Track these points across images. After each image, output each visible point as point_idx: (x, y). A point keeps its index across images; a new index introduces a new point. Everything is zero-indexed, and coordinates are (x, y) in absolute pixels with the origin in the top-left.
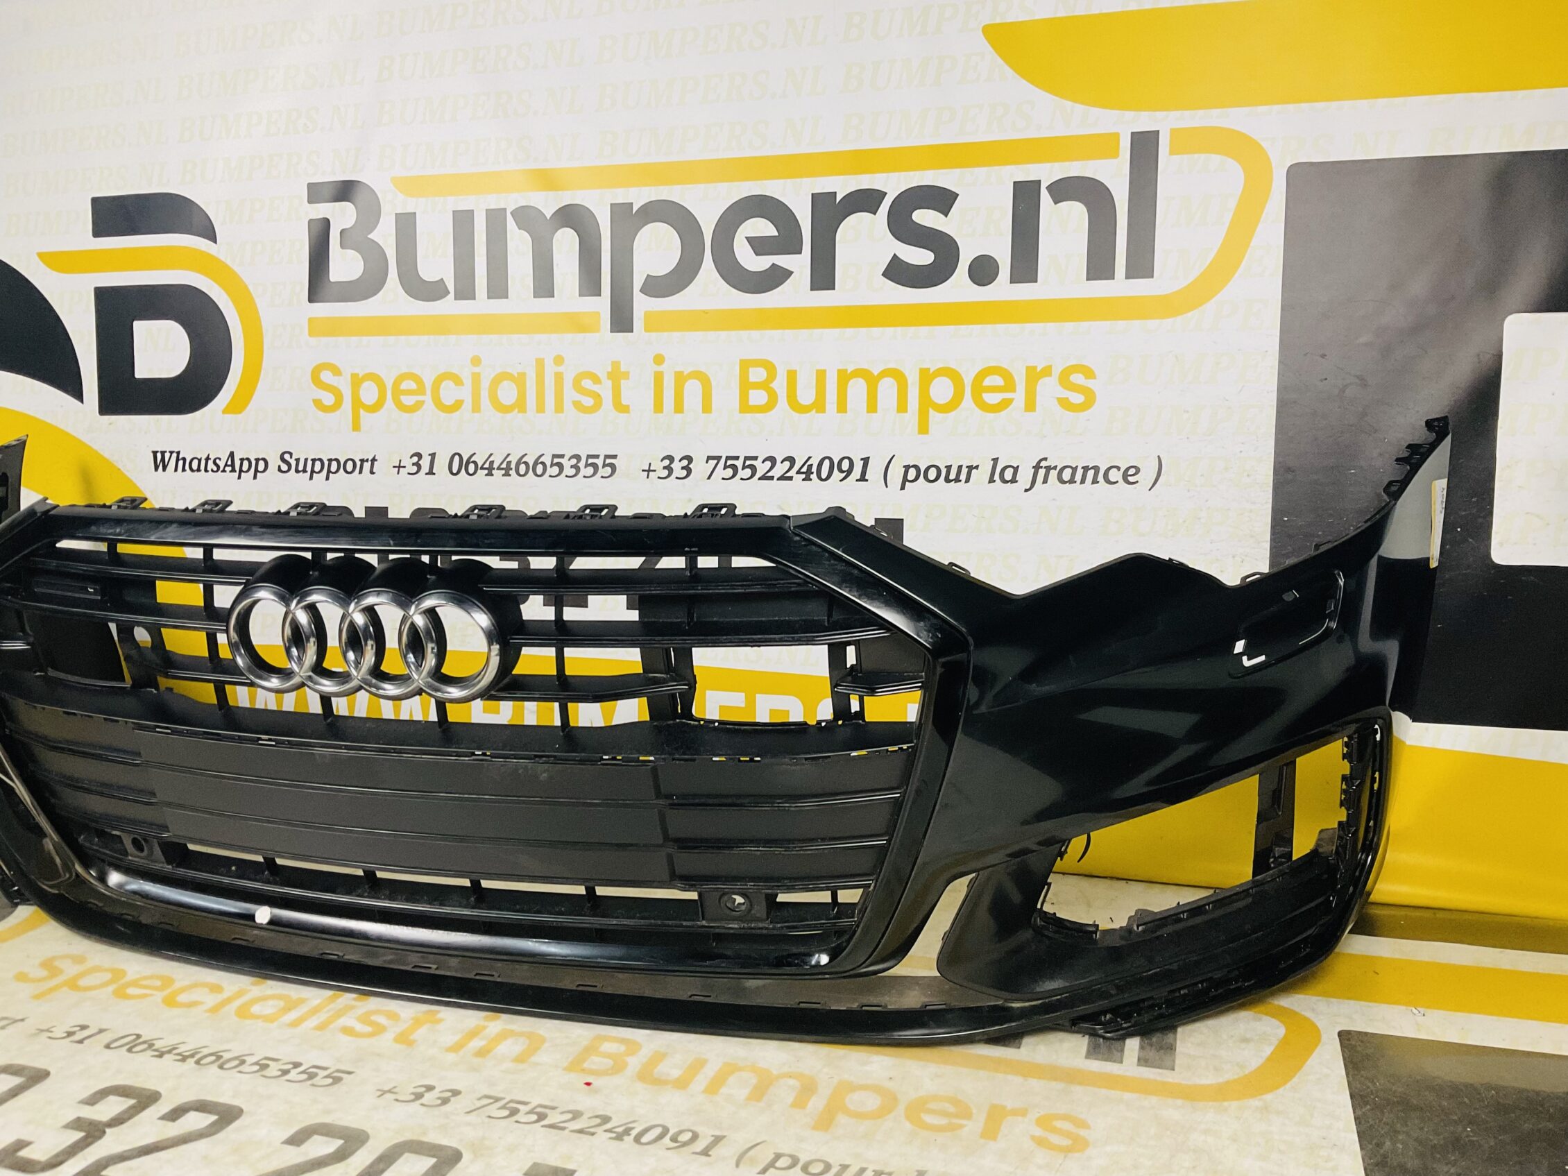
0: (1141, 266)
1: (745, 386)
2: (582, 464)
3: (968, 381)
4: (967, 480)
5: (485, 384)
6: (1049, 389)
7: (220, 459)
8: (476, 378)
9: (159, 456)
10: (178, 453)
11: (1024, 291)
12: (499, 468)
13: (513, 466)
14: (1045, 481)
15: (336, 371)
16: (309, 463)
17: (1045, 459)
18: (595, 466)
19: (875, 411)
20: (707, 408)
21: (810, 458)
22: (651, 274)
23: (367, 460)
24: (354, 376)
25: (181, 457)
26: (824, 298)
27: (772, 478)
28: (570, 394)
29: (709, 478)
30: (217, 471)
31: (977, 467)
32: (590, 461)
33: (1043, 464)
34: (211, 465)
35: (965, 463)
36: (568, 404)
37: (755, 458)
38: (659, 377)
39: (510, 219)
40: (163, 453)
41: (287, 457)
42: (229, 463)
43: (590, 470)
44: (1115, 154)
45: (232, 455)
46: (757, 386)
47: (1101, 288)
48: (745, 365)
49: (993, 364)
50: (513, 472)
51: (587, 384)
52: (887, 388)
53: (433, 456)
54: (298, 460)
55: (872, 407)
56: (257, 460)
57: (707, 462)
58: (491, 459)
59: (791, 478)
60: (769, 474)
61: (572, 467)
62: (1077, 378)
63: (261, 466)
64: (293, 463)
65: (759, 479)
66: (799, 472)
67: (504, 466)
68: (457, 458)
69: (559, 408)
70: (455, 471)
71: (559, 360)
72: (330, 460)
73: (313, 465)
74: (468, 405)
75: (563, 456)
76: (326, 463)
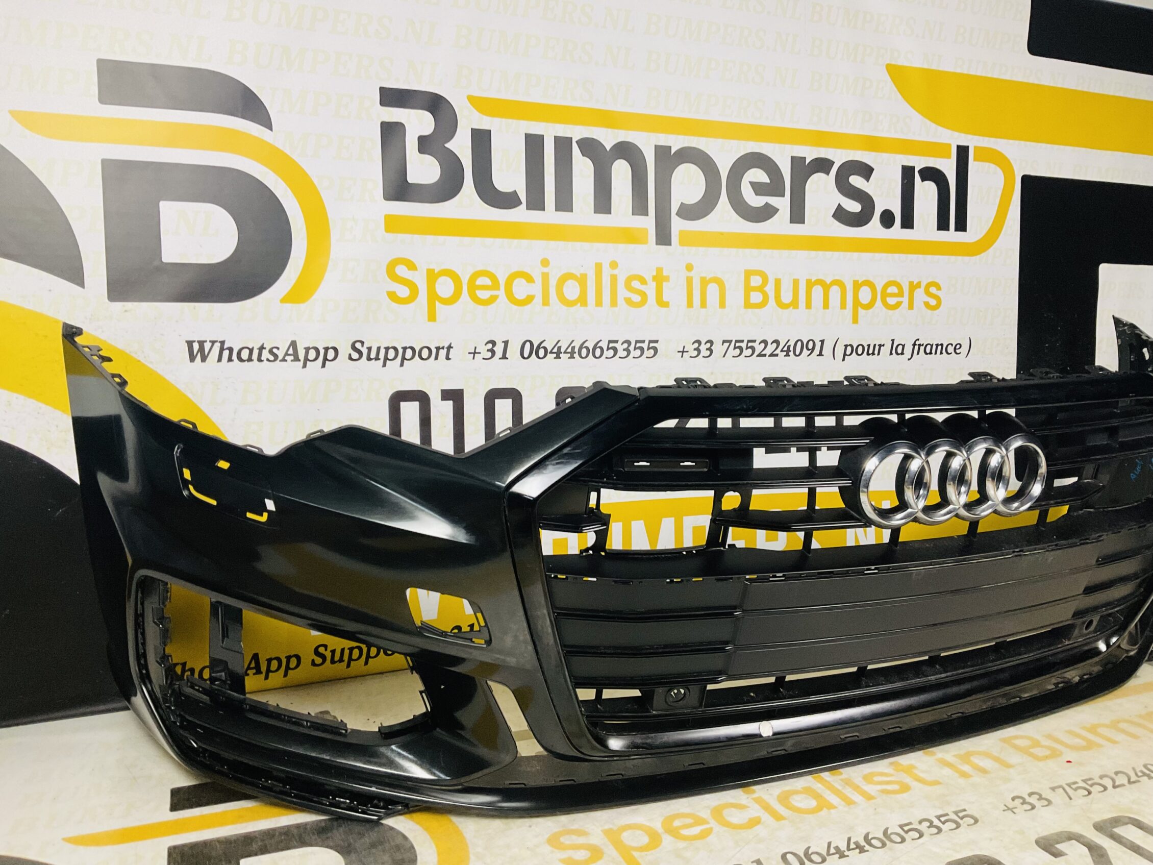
0: (961, 226)
1: (748, 289)
2: (632, 348)
3: (879, 289)
4: (879, 354)
5: (553, 282)
6: (920, 296)
7: (278, 348)
8: (545, 277)
9: (196, 347)
10: (223, 343)
11: (908, 234)
12: (565, 352)
13: (576, 350)
14: (918, 353)
15: (412, 266)
16: (382, 352)
17: (918, 340)
18: (642, 349)
19: (828, 308)
20: (722, 305)
21: (789, 340)
22: (684, 202)
23: (443, 348)
24: (430, 272)
25: (226, 347)
26: (797, 229)
27: (765, 355)
28: (622, 292)
29: (724, 356)
30: (275, 360)
31: (883, 345)
32: (638, 345)
33: (917, 343)
34: (266, 354)
35: (878, 343)
36: (620, 301)
37: (754, 341)
38: (689, 280)
39: (575, 147)
41: (358, 345)
42: (291, 351)
43: (638, 352)
44: (949, 157)
45: (294, 344)
46: (755, 289)
47: (944, 235)
48: (748, 274)
49: (892, 279)
50: (576, 355)
51: (636, 284)
52: (835, 292)
53: (506, 343)
54: (369, 349)
55: (826, 306)
56: (326, 349)
57: (723, 344)
59: (777, 355)
60: (763, 353)
61: (624, 350)
62: (933, 290)
63: (331, 354)
64: (365, 351)
65: (758, 356)
66: (782, 351)
67: (569, 350)
68: (528, 345)
69: (614, 303)
70: (526, 356)
71: (614, 265)
72: (405, 349)
73: (386, 353)
74: (538, 299)
75: (617, 342)
76: (401, 351)
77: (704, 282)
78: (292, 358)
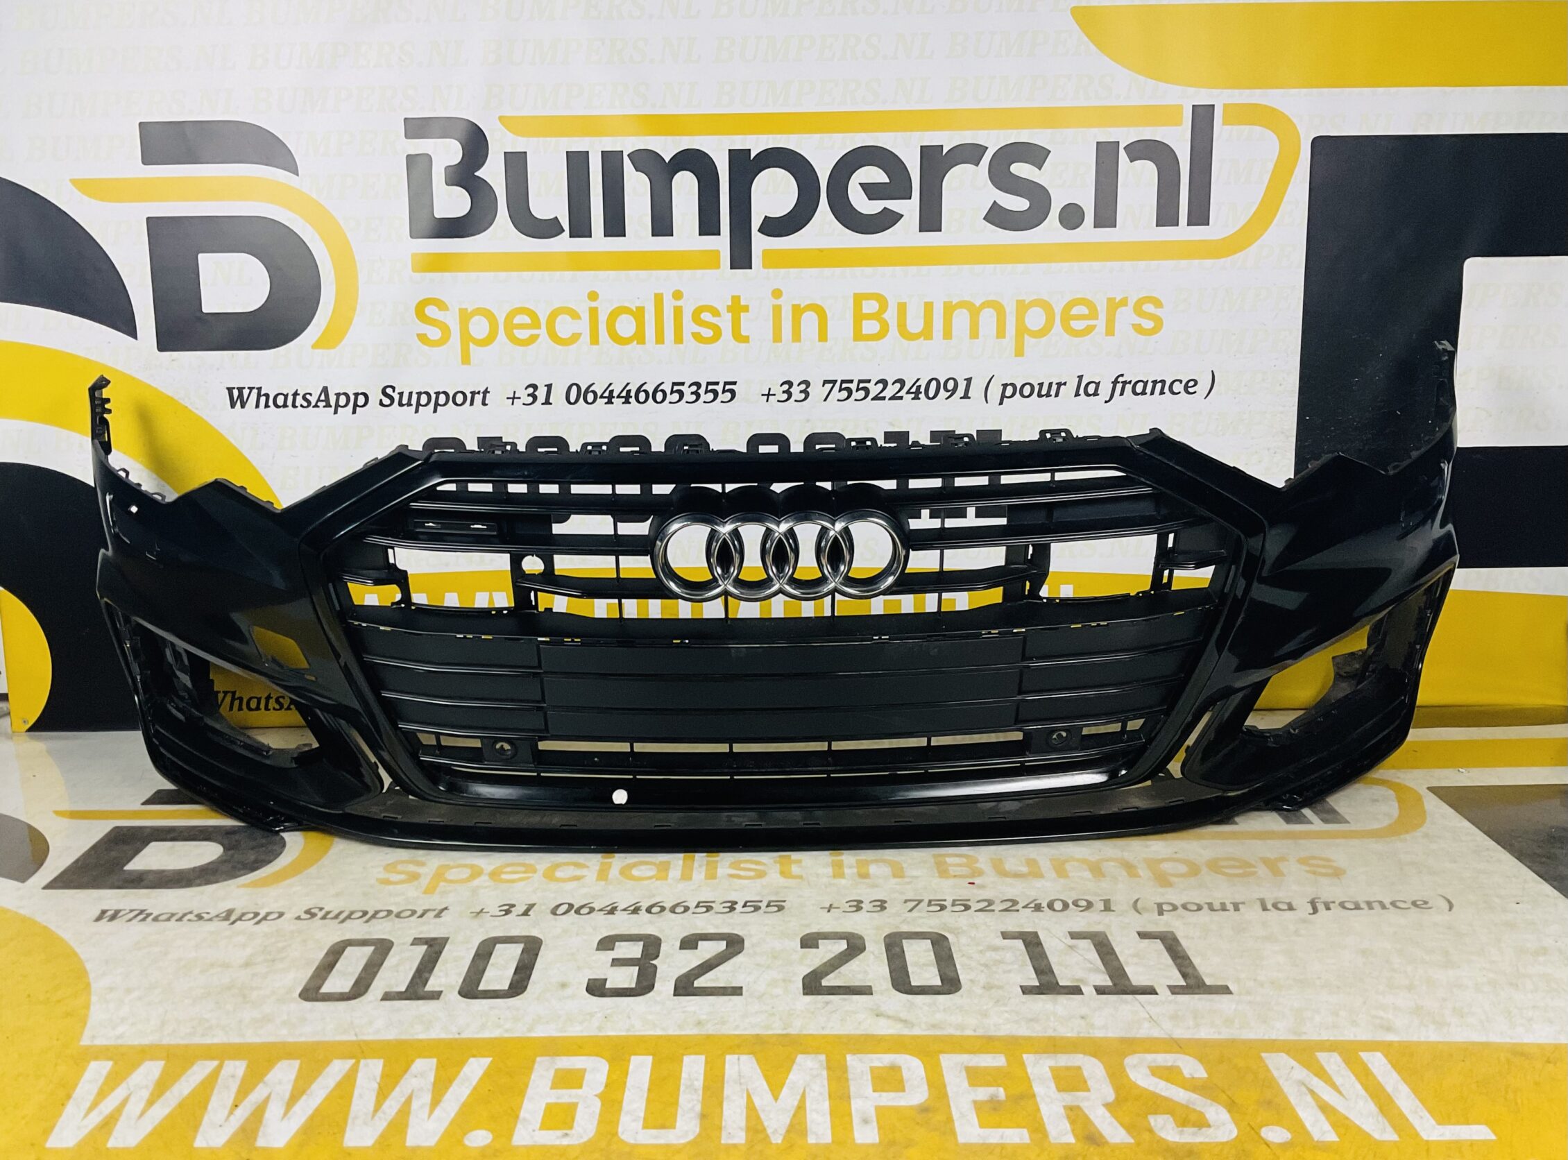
0: (1200, 216)
1: (859, 317)
2: (702, 391)
3: (1058, 310)
4: (1057, 395)
5: (603, 318)
6: (1126, 317)
7: (311, 394)
8: (594, 312)
9: (236, 393)
10: (259, 389)
11: (1105, 234)
12: (619, 397)
13: (633, 394)
14: (1122, 394)
15: (441, 305)
16: (415, 397)
17: (1122, 375)
18: (715, 393)
19: (977, 337)
20: (823, 337)
21: (918, 380)
22: (768, 215)
23: (479, 393)
24: (463, 312)
25: (262, 393)
26: (931, 238)
27: (884, 398)
28: (689, 326)
29: (825, 400)
30: (308, 406)
32: (710, 387)
33: (1120, 379)
34: (299, 400)
35: (1055, 381)
36: (687, 336)
37: (869, 381)
38: (777, 310)
39: (627, 162)
40: (240, 390)
41: (389, 391)
42: (323, 397)
43: (710, 396)
44: (1179, 123)
45: (325, 390)
46: (870, 317)
47: (1168, 233)
48: (859, 299)
49: (1079, 296)
50: (632, 400)
51: (706, 316)
52: (988, 319)
53: (549, 387)
54: (401, 394)
55: (974, 334)
56: (356, 395)
57: (823, 386)
58: (610, 388)
59: (901, 398)
60: (881, 395)
61: (692, 393)
62: (1149, 308)
63: (361, 400)
64: (396, 397)
65: (872, 399)
66: (908, 392)
67: (624, 394)
68: (574, 389)
69: (679, 339)
70: (572, 400)
72: (438, 394)
73: (419, 399)
74: (586, 338)
75: (683, 384)
76: (433, 397)
77: (797, 311)
78: (324, 404)
